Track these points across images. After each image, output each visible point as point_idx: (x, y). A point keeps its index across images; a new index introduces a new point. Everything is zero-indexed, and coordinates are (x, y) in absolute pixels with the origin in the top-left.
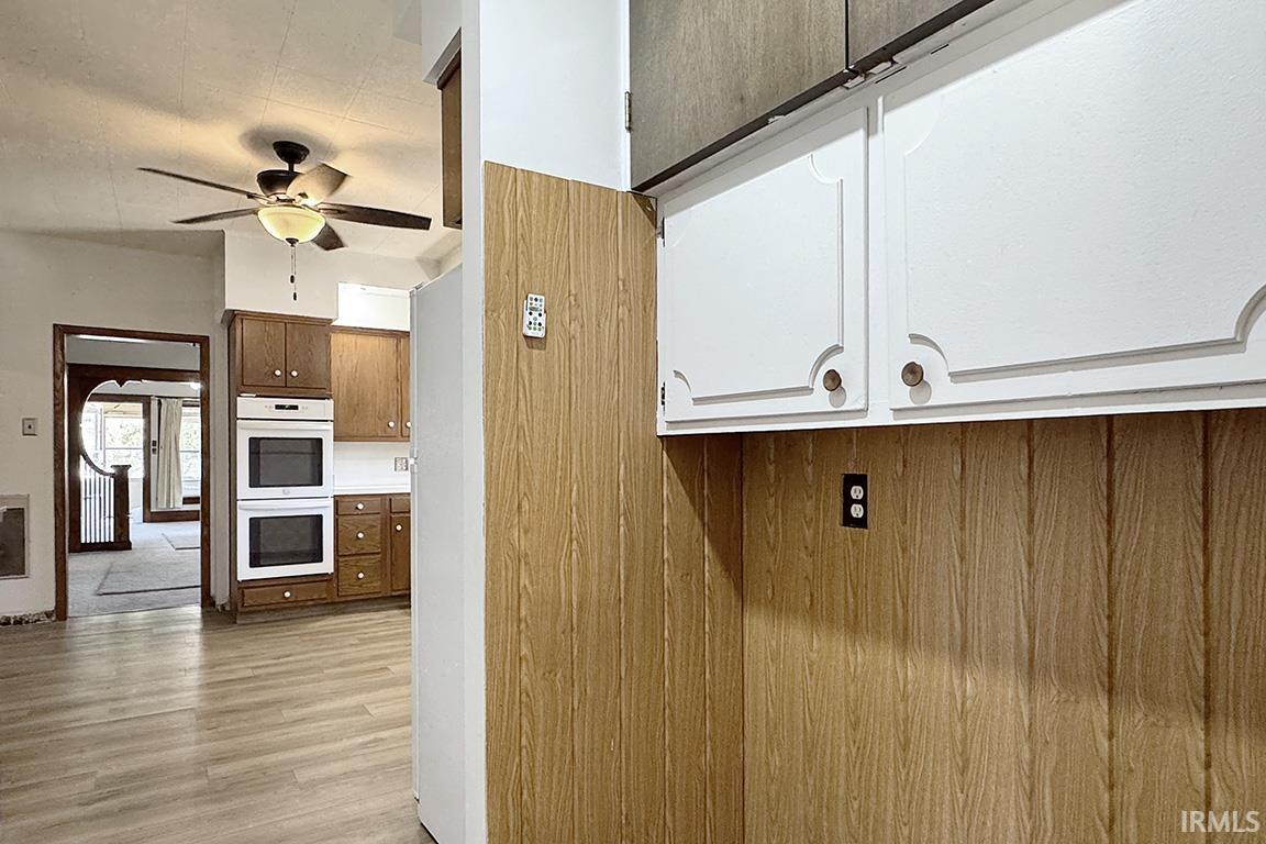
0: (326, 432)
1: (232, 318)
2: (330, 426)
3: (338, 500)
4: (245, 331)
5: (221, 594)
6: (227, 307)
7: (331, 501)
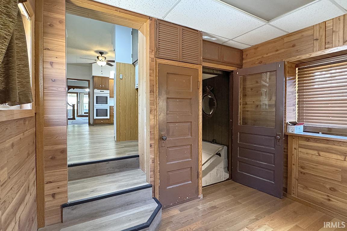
0: (108, 96)
1: (93, 77)
2: (109, 95)
3: (110, 107)
4: (96, 79)
5: (91, 122)
6: (93, 75)
7: (109, 107)
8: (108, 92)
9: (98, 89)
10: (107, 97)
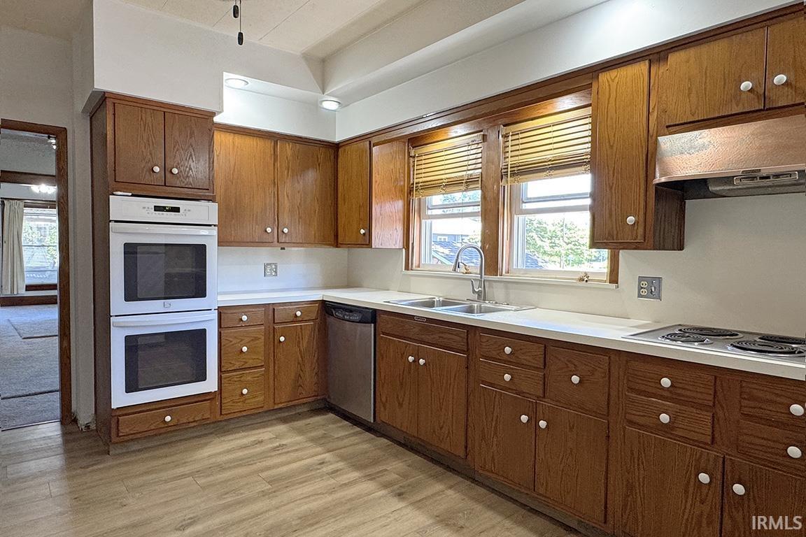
0: (209, 237)
2: (214, 231)
3: (222, 311)
5: (85, 412)
6: (96, 88)
7: (215, 315)
8: (207, 211)
9: (140, 190)
10: (204, 247)
